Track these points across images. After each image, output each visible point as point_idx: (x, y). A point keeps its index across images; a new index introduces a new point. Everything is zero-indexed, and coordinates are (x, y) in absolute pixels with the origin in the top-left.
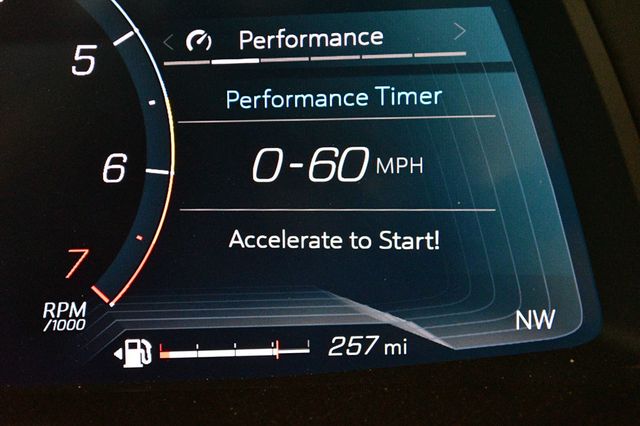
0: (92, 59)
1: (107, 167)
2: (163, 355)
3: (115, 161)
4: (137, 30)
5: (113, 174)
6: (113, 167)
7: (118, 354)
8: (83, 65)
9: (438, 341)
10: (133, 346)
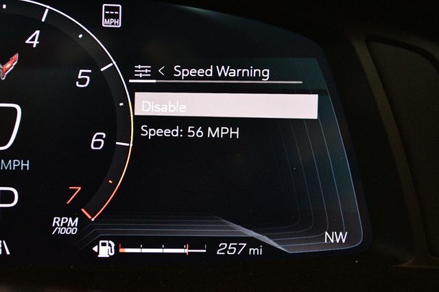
0: (88, 78)
1: (94, 140)
2: (121, 250)
3: (99, 137)
4: (114, 63)
5: (97, 144)
6: (97, 140)
7: (95, 249)
8: (83, 81)
9: (280, 247)
10: (104, 244)
